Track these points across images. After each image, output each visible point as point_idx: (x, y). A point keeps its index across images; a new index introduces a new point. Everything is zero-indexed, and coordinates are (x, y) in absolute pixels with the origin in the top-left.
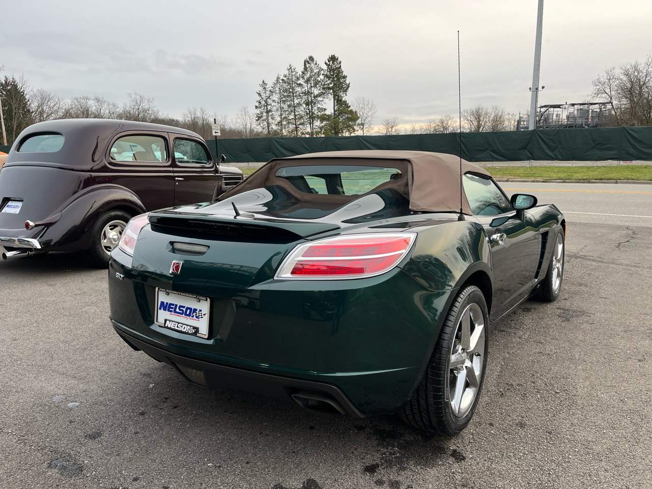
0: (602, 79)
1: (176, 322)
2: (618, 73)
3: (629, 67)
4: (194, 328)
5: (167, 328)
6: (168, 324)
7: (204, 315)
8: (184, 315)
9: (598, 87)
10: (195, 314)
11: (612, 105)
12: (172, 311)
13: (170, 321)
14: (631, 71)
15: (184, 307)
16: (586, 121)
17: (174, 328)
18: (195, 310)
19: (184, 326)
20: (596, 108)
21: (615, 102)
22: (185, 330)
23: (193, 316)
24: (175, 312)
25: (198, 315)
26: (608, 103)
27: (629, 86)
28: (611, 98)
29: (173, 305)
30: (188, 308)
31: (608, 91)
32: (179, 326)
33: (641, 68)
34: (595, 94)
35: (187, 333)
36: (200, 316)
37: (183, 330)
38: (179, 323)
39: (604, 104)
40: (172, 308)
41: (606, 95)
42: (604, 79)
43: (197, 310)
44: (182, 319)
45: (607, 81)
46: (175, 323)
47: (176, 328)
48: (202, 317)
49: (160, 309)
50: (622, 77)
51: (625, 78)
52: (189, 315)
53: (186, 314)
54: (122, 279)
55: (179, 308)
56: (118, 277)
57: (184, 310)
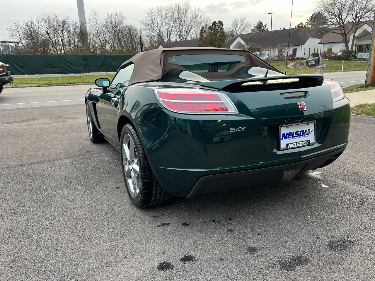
0: (13, 27)
1: (295, 143)
2: (22, 24)
3: (27, 21)
4: (307, 141)
5: (290, 149)
6: (290, 146)
7: (312, 131)
8: (299, 136)
9: (12, 32)
10: (306, 133)
11: (22, 43)
12: (291, 137)
13: (291, 144)
14: (29, 24)
15: (299, 132)
16: (9, 52)
17: (294, 147)
18: (306, 131)
19: (301, 143)
20: (12, 45)
21: (23, 42)
22: (301, 145)
23: (305, 135)
24: (293, 137)
25: (308, 133)
26: (19, 42)
27: (29, 32)
28: (21, 39)
29: (291, 133)
30: (301, 131)
31: (18, 35)
32: (297, 144)
33: (35, 22)
34: (11, 36)
35: (304, 146)
36: (309, 133)
37: (300, 145)
38: (297, 143)
39: (17, 42)
40: (291, 135)
41: (17, 37)
42: (14, 28)
43: (307, 130)
44: (299, 139)
45: (16, 29)
46: (294, 144)
47: (296, 146)
48: (310, 133)
49: (282, 139)
50: (25, 27)
51: (27, 28)
52: (302, 135)
53: (300, 135)
54: (243, 130)
55: (296, 134)
56: (235, 131)
57: (299, 133)
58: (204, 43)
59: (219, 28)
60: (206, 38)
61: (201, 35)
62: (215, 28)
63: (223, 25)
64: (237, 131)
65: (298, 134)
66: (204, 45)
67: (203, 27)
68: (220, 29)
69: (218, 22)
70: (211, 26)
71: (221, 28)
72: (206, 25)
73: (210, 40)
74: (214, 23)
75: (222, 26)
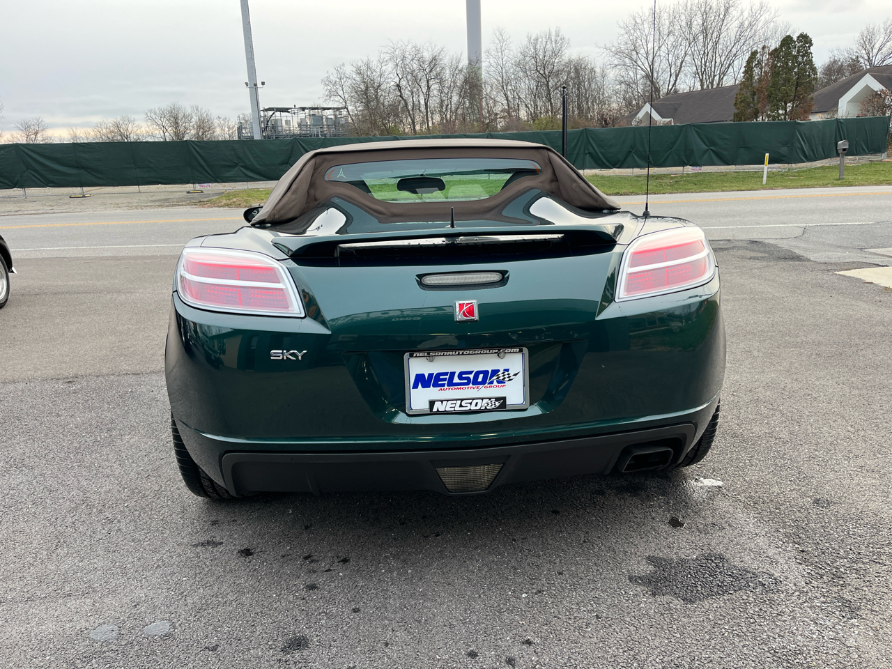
0: (332, 78)
1: (457, 400)
2: (349, 70)
3: (360, 64)
4: (497, 399)
5: (438, 413)
6: (437, 406)
7: (515, 375)
8: (471, 385)
9: (329, 88)
10: (495, 378)
11: (348, 111)
12: (443, 385)
13: (442, 401)
14: (364, 68)
15: (470, 373)
16: (322, 130)
17: (453, 409)
18: (495, 372)
19: (475, 402)
20: (329, 114)
21: (350, 108)
22: (478, 408)
23: (492, 383)
24: (451, 384)
25: (501, 378)
26: (342, 108)
27: (363, 87)
28: (346, 102)
29: (446, 374)
30: (478, 373)
31: (341, 93)
32: (463, 404)
33: (374, 64)
34: (327, 96)
35: (486, 411)
36: (507, 379)
37: (473, 407)
38: (462, 400)
39: (338, 109)
40: (445, 380)
41: (339, 98)
42: (334, 78)
43: (499, 371)
44: (470, 392)
45: (338, 80)
46: (454, 402)
47: (458, 408)
48: (510, 380)
49: (415, 386)
50: (354, 76)
51: (358, 78)
52: (483, 382)
53: (475, 382)
54: (300, 358)
55: (460, 377)
56: (281, 358)
57: (471, 376)
58: (754, 95)
59: (798, 52)
60: (760, 80)
61: (747, 73)
62: (788, 54)
63: (811, 45)
64: (285, 358)
65: (468, 379)
66: (753, 99)
67: (754, 54)
68: (803, 56)
69: (798, 37)
70: (776, 50)
71: (807, 53)
72: (764, 48)
73: (772, 87)
74: (787, 41)
75: (809, 47)
